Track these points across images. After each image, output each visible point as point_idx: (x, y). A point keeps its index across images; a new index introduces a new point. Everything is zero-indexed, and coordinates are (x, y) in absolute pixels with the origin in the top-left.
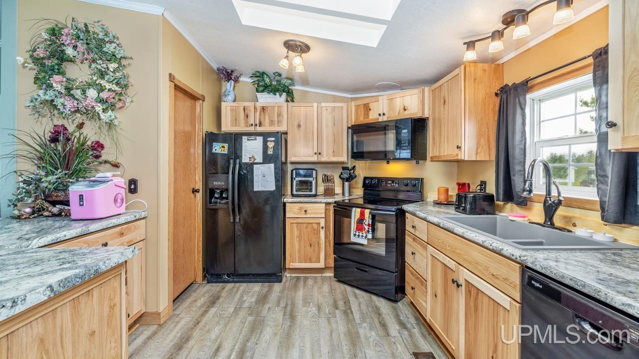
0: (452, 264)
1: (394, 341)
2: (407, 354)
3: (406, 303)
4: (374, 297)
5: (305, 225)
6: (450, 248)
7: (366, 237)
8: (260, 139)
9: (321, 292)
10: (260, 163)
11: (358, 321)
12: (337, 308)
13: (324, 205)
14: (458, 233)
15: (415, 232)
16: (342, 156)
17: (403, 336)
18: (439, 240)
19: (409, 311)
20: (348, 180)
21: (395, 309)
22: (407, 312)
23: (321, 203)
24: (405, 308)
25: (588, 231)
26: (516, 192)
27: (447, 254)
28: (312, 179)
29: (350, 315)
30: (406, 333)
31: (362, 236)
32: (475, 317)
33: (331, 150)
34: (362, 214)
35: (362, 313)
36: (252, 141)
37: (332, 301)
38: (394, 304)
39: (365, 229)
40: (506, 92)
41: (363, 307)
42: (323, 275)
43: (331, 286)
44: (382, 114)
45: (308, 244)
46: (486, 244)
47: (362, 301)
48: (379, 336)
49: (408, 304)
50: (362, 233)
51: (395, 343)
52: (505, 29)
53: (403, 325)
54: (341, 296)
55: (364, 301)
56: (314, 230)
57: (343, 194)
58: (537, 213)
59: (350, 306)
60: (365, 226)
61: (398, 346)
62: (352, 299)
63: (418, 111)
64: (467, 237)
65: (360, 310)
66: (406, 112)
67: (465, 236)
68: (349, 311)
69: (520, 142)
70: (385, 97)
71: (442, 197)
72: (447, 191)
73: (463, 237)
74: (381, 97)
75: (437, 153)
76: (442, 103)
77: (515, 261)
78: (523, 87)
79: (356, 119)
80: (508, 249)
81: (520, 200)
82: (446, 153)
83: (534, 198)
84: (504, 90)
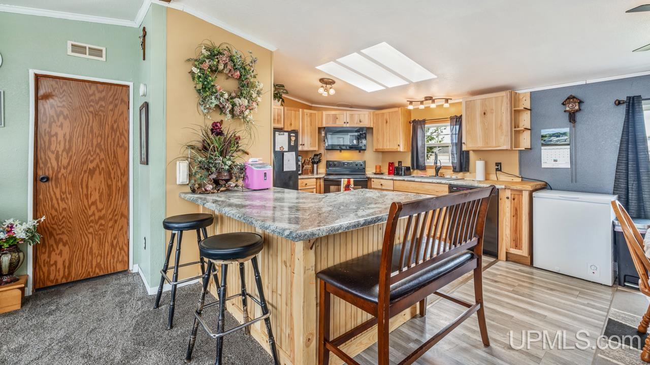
6: (412, 188)
8: (286, 134)
10: (286, 152)
13: (315, 179)
14: (418, 181)
15: (383, 187)
16: (315, 146)
18: (404, 187)
20: (317, 163)
23: (312, 178)
25: (450, 176)
26: (421, 165)
33: (309, 142)
34: (349, 182)
36: (281, 136)
40: (415, 123)
44: (346, 122)
52: (424, 101)
58: (432, 172)
63: (368, 124)
66: (361, 123)
69: (422, 144)
70: (348, 112)
71: (378, 170)
72: (380, 167)
73: (421, 182)
74: (345, 112)
75: (380, 147)
76: (385, 122)
77: (447, 184)
78: (424, 122)
79: (327, 123)
80: (443, 181)
81: (424, 168)
82: (388, 148)
83: (427, 167)
84: (414, 121)
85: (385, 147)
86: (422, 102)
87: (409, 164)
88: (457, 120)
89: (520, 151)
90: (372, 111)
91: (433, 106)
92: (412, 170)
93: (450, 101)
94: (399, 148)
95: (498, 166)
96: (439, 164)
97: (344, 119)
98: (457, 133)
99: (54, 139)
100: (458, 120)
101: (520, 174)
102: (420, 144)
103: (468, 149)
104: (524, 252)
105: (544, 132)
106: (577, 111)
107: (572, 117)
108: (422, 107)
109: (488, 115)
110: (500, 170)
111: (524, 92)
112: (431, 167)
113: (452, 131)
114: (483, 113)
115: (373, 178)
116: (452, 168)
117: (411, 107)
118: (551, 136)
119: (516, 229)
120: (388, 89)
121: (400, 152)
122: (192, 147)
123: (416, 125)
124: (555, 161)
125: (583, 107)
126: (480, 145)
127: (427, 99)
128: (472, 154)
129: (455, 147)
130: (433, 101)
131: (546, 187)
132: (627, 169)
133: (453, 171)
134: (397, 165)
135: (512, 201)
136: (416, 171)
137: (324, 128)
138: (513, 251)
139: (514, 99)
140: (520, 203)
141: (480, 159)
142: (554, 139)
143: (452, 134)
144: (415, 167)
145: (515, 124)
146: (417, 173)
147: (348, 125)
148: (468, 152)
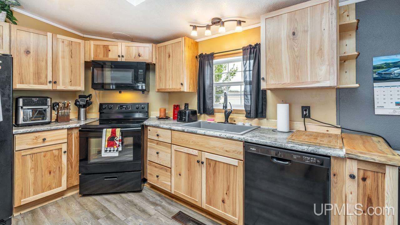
0: (195, 152)
1: (156, 217)
2: (169, 220)
3: (147, 189)
4: (124, 195)
5: (43, 153)
6: (193, 143)
7: (117, 150)
9: (72, 213)
11: (123, 218)
12: (98, 219)
13: (66, 130)
14: (200, 133)
15: (158, 138)
16: (80, 86)
17: (159, 211)
18: (183, 140)
19: (152, 193)
20: (84, 106)
21: (143, 196)
22: (151, 194)
23: (63, 129)
24: (148, 192)
25: (242, 123)
26: (209, 109)
27: (190, 147)
28: (47, 107)
29: (114, 217)
30: (159, 208)
31: (114, 150)
32: (214, 177)
33: (68, 80)
34: (114, 133)
35: (122, 211)
37: (89, 216)
38: (140, 194)
39: (116, 144)
40: (202, 57)
41: (120, 206)
42: (63, 197)
43: (79, 203)
44: (121, 56)
45: (47, 172)
46: (222, 136)
47: (116, 202)
48: (145, 220)
49: (148, 189)
50: (114, 148)
51: (158, 218)
52: (211, 25)
53: (154, 204)
54: (95, 207)
55: (118, 201)
56: (55, 156)
57: (79, 118)
58: (220, 117)
59: (109, 211)
60: (116, 142)
61: (161, 219)
62: (106, 204)
63: (149, 59)
64: (208, 134)
65: (119, 209)
66: (141, 58)
67: (206, 134)
68: (110, 215)
69: (210, 83)
70: (123, 44)
71: (163, 114)
72: (165, 110)
73: (205, 135)
74: (120, 43)
75: (163, 87)
76: (167, 55)
77: (241, 141)
78: (211, 56)
79: (96, 56)
80: (236, 136)
81: (211, 112)
82: (171, 87)
83: (216, 111)
84: (201, 56)
85: (168, 87)
86: (208, 27)
87: (195, 108)
89: (339, 90)
91: (222, 32)
92: (198, 115)
94: (182, 87)
95: (306, 110)
96: (229, 108)
97: (119, 51)
98: (251, 69)
100: (252, 51)
102: (207, 82)
103: (267, 88)
108: (209, 34)
109: (299, 35)
110: (309, 117)
111: (347, 4)
112: (219, 111)
113: (245, 66)
114: (291, 33)
115: (150, 126)
116: (245, 113)
118: (388, 66)
121: (183, 92)
123: (203, 60)
126: (286, 81)
127: (215, 21)
129: (248, 87)
130: (223, 25)
133: (246, 117)
134: (182, 108)
135: (361, 181)
136: (203, 115)
137: (92, 62)
140: (378, 188)
142: (396, 71)
143: (245, 71)
144: (202, 111)
146: (205, 118)
147: (123, 60)
148: (264, 92)
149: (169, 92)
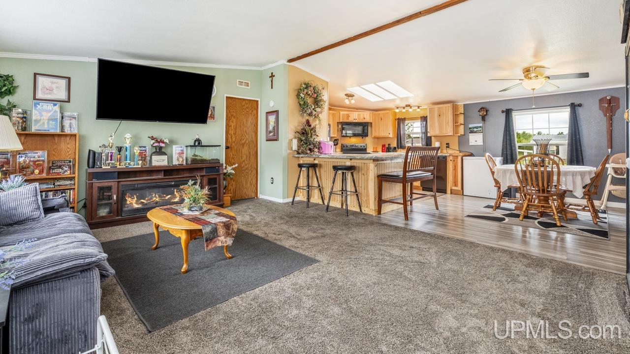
26: (403, 146)
44: (355, 119)
63: (369, 120)
66: (365, 120)
69: (404, 133)
70: (357, 113)
71: (375, 150)
72: (376, 148)
74: (354, 113)
75: (377, 135)
76: (380, 119)
78: (404, 119)
79: (343, 119)
82: (382, 135)
84: (398, 119)
85: (380, 135)
86: (404, 108)
87: (396, 146)
88: (424, 119)
89: (459, 136)
90: (371, 112)
91: (411, 110)
92: (397, 149)
93: (420, 108)
94: (389, 135)
95: (447, 145)
97: (355, 117)
98: (425, 126)
99: (230, 128)
101: (459, 148)
102: (402, 133)
103: (431, 135)
104: (459, 188)
105: (471, 126)
106: (485, 115)
107: (483, 118)
108: (404, 110)
109: (441, 116)
110: (449, 147)
111: (461, 104)
113: (421, 125)
114: (439, 115)
117: (397, 111)
118: (474, 128)
119: (455, 177)
120: (385, 101)
121: (390, 138)
122: (298, 132)
123: (400, 121)
124: (476, 141)
125: (488, 113)
126: (437, 133)
127: (407, 106)
128: (433, 138)
129: (423, 135)
130: (411, 107)
131: (472, 155)
132: (506, 144)
134: (387, 146)
135: (453, 162)
136: (399, 149)
137: (341, 122)
138: (454, 188)
139: (455, 107)
140: (457, 163)
141: (438, 141)
142: (475, 130)
143: (422, 127)
144: (399, 147)
145: (455, 121)
146: (400, 151)
147: (356, 121)
148: (431, 137)
149: (377, 138)
